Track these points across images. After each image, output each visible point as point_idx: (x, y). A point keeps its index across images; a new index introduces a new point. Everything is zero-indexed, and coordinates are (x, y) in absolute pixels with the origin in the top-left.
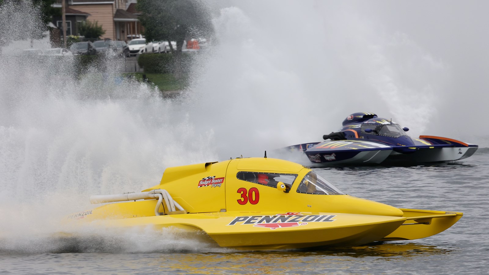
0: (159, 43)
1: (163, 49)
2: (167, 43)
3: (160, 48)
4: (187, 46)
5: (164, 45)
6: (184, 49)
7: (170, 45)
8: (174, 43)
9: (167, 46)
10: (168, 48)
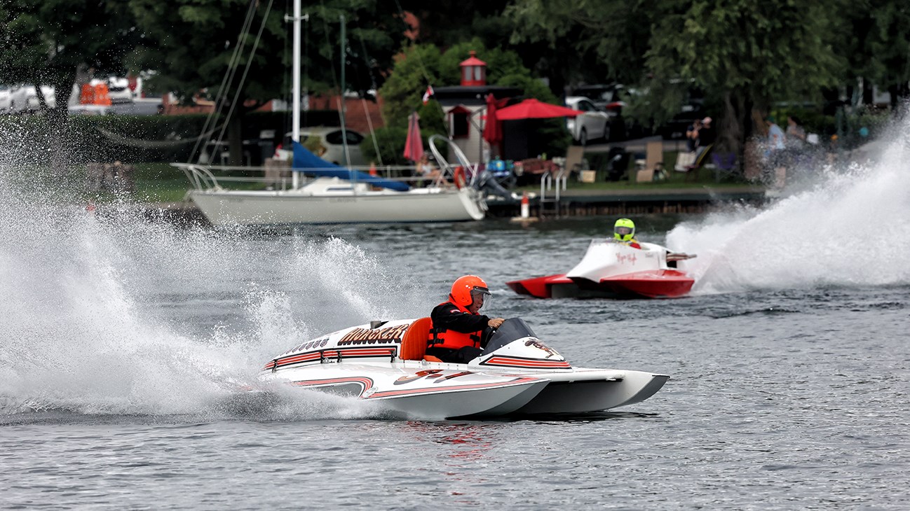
0: (12, 91)
1: (19, 106)
2: (31, 91)
3: (13, 103)
4: (80, 96)
5: (23, 94)
6: (72, 105)
7: (40, 95)
8: (49, 92)
9: (31, 97)
10: (35, 102)
